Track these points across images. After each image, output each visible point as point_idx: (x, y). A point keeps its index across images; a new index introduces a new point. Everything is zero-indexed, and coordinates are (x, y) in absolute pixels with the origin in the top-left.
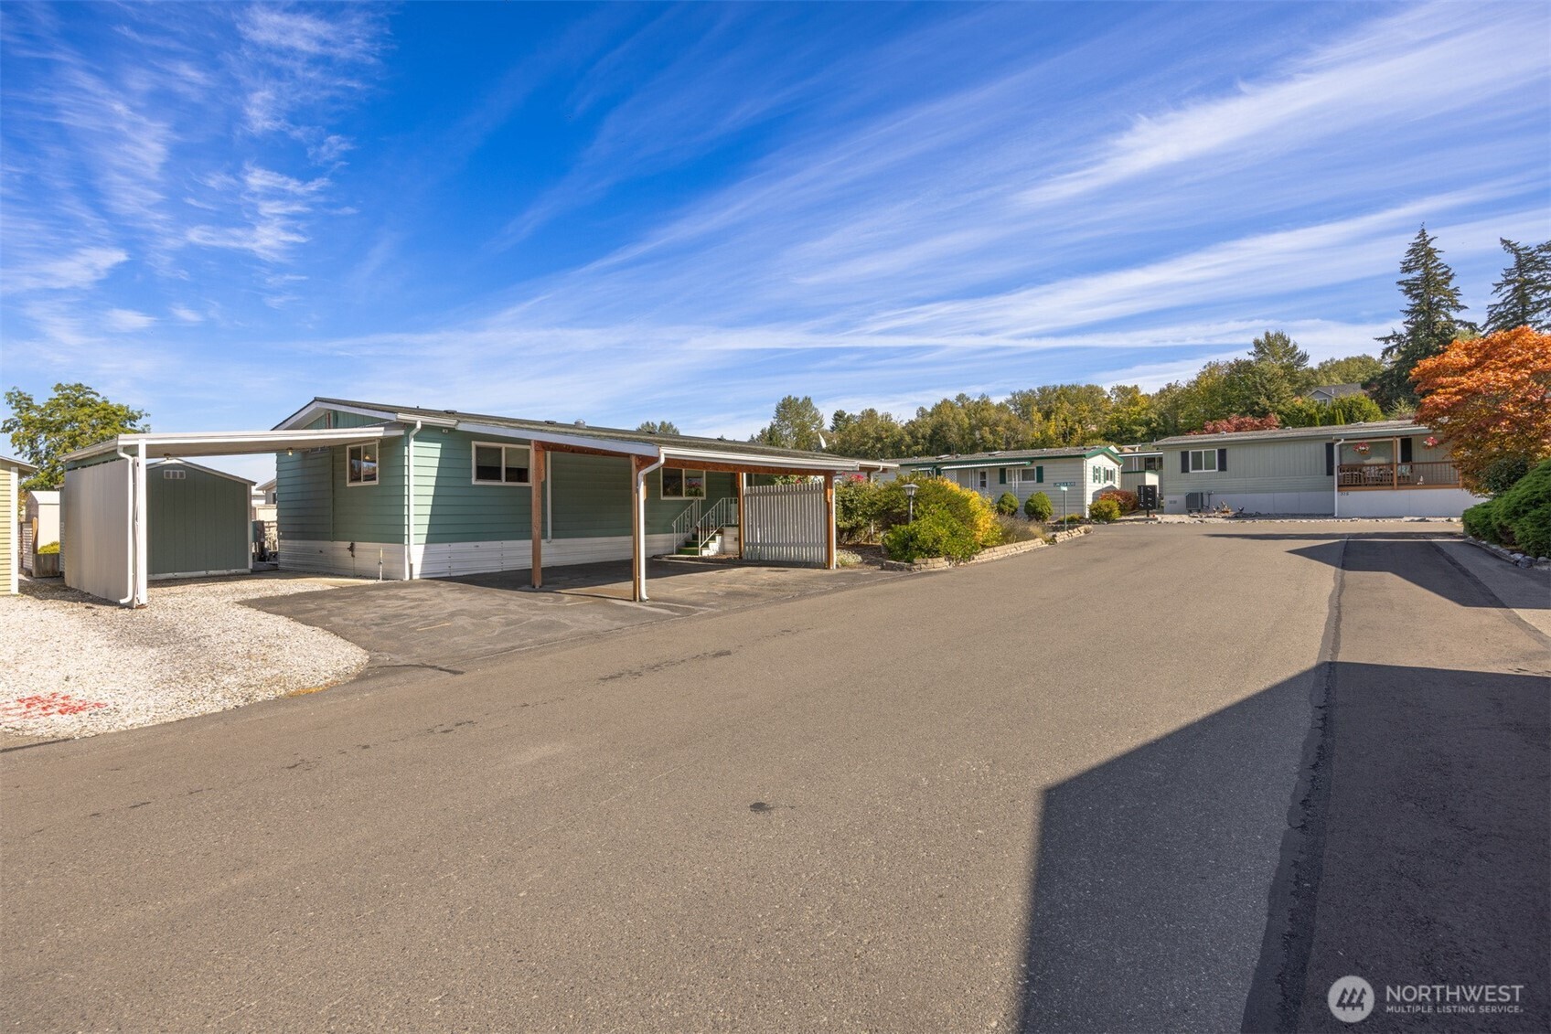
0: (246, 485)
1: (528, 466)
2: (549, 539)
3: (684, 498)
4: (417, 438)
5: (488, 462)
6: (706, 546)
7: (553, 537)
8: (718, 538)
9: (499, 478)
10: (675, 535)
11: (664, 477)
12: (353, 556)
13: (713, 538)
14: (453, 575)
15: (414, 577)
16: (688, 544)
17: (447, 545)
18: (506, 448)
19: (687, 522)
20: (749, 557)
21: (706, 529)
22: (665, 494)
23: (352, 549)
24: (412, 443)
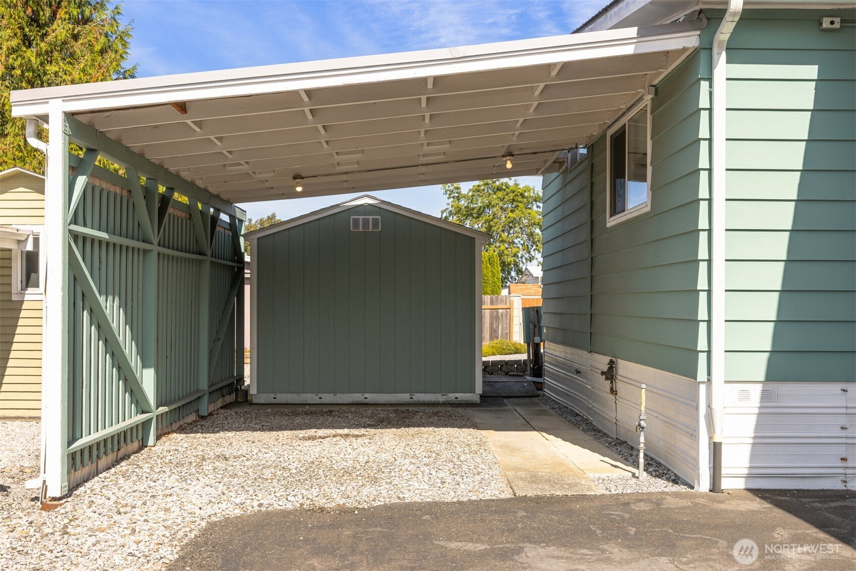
0: (472, 240)
4: (736, 53)
12: (613, 391)
15: (725, 484)
17: (837, 387)
23: (610, 374)
24: (722, 68)
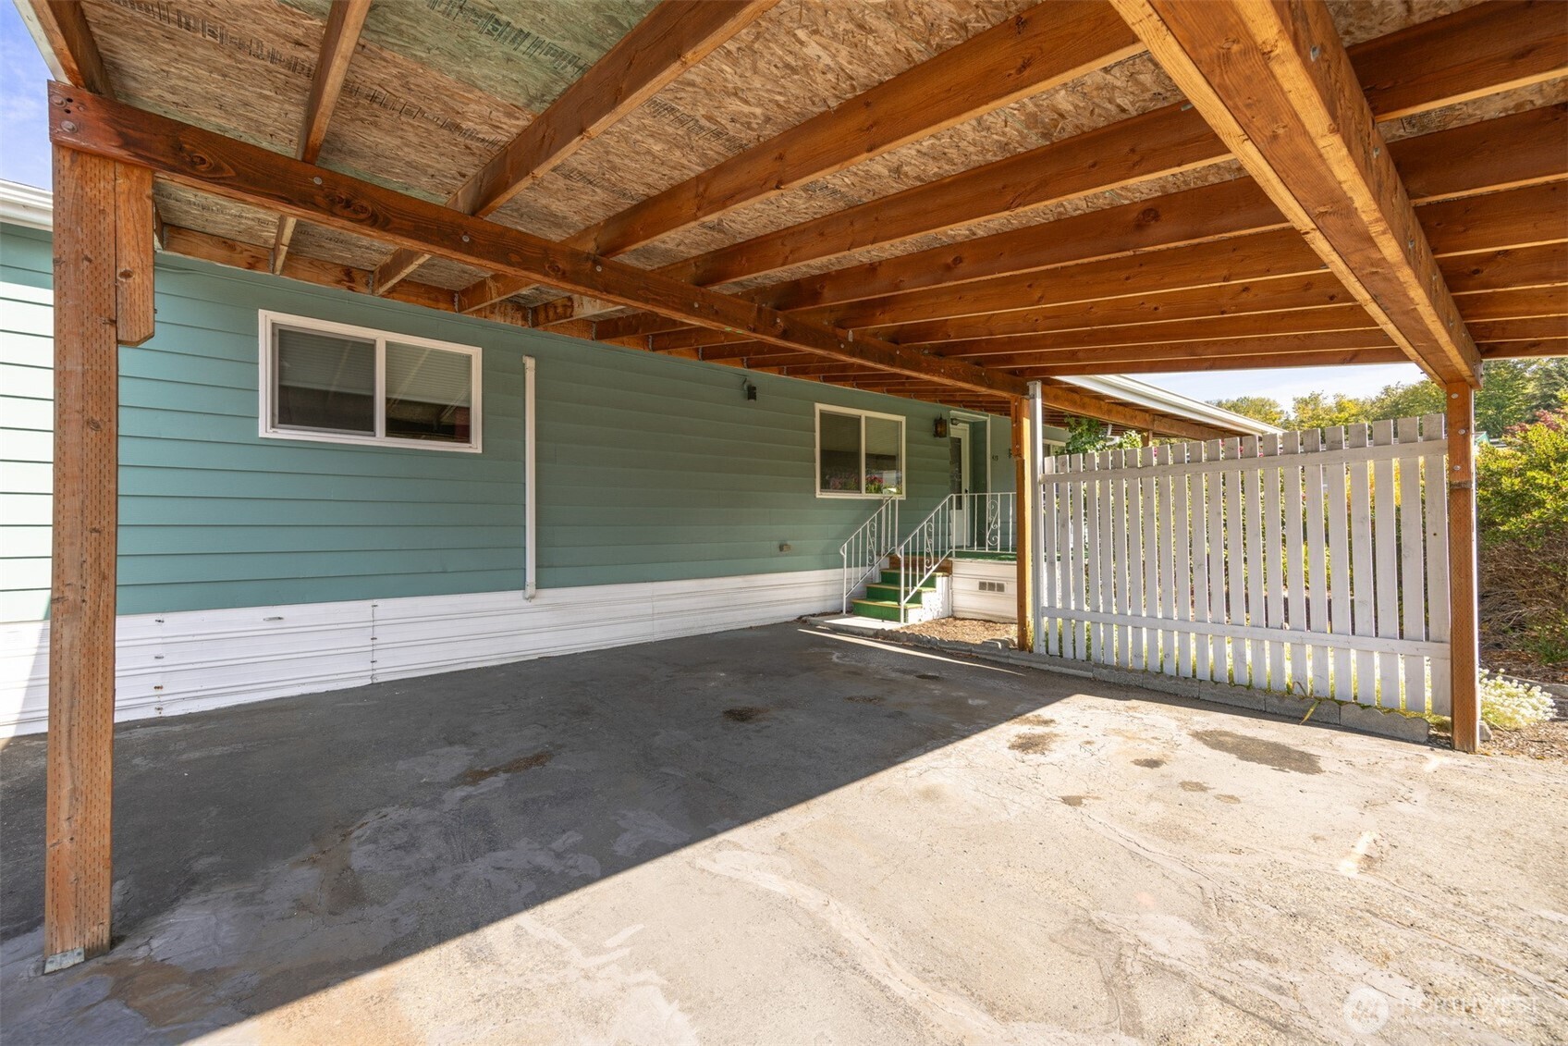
1: (469, 399)
2: (531, 589)
3: (864, 496)
5: (314, 378)
6: (916, 599)
7: (539, 586)
8: (941, 581)
9: (367, 425)
10: (846, 572)
11: (823, 452)
13: (931, 583)
14: (168, 712)
16: (872, 593)
17: (151, 619)
18: (389, 345)
19: (871, 545)
20: (1054, 648)
21: (917, 563)
22: (825, 486)
